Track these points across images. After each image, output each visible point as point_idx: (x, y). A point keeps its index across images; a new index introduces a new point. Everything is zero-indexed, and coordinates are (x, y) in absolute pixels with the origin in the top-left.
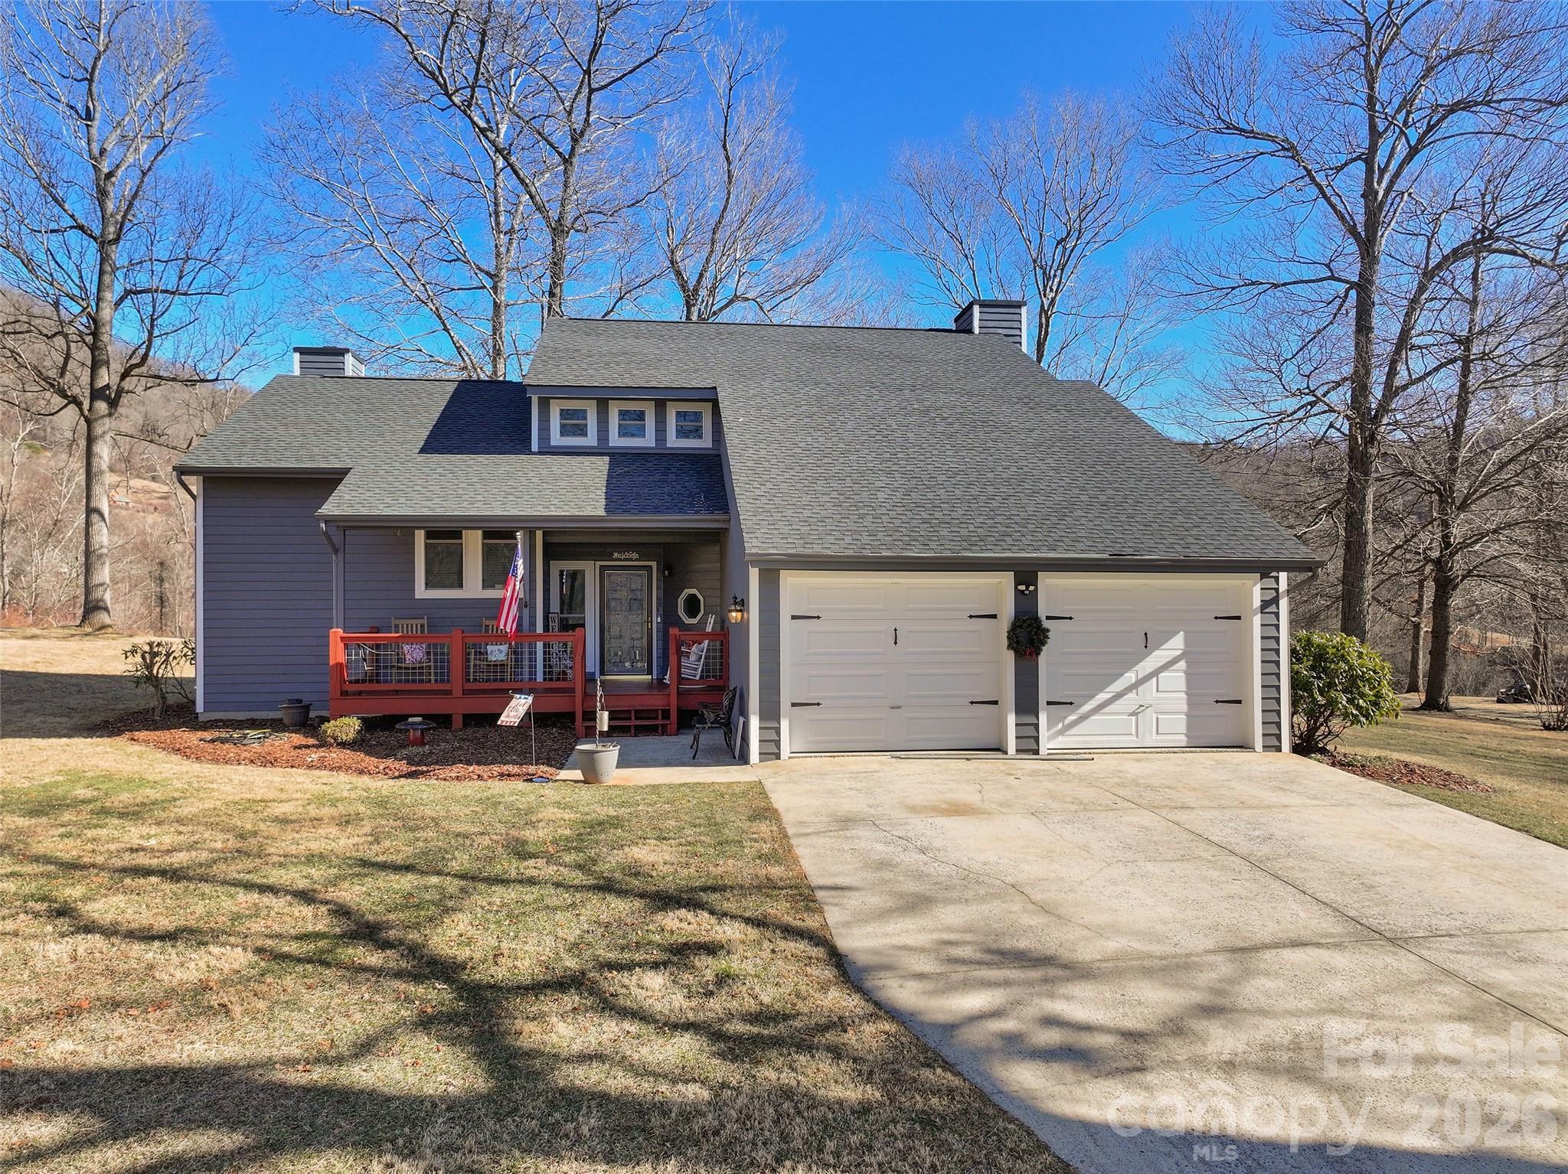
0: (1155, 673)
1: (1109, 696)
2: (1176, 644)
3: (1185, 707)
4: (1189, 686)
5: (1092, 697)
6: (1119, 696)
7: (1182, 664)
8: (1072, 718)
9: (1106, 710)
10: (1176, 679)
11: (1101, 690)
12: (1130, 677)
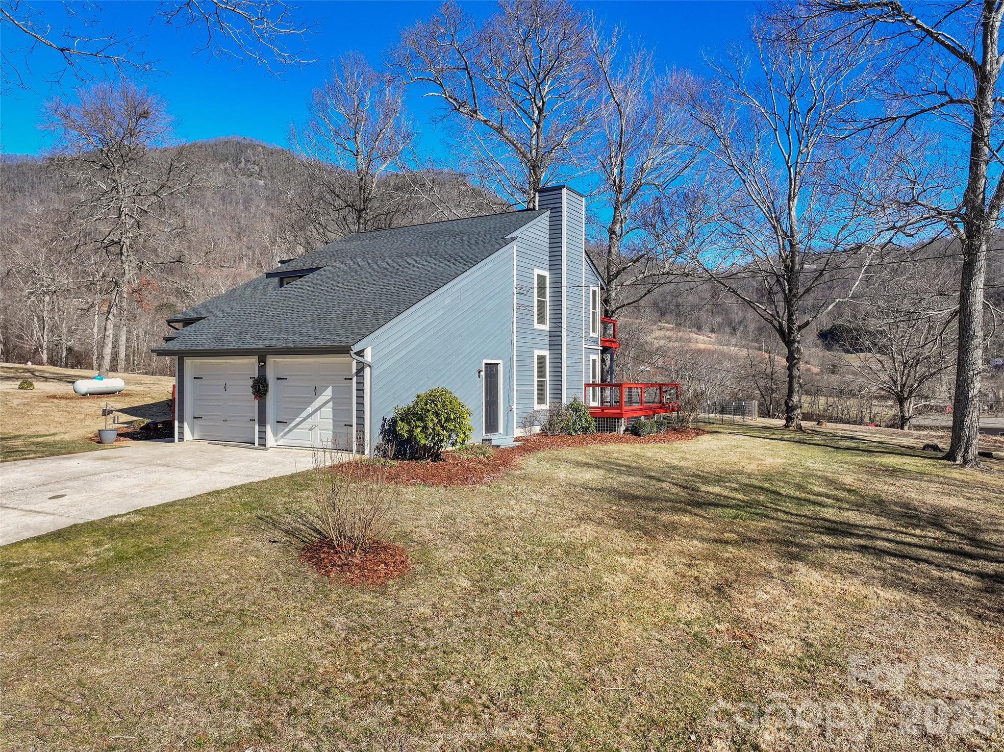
0: (319, 409)
1: (300, 419)
2: (328, 393)
3: (332, 428)
4: (334, 416)
5: (294, 419)
6: (304, 420)
7: (331, 404)
8: (286, 430)
9: (300, 426)
10: (328, 411)
11: (298, 416)
12: (309, 410)
